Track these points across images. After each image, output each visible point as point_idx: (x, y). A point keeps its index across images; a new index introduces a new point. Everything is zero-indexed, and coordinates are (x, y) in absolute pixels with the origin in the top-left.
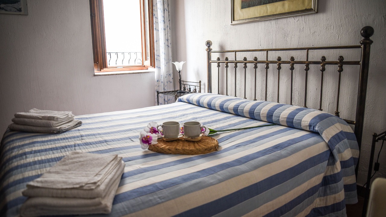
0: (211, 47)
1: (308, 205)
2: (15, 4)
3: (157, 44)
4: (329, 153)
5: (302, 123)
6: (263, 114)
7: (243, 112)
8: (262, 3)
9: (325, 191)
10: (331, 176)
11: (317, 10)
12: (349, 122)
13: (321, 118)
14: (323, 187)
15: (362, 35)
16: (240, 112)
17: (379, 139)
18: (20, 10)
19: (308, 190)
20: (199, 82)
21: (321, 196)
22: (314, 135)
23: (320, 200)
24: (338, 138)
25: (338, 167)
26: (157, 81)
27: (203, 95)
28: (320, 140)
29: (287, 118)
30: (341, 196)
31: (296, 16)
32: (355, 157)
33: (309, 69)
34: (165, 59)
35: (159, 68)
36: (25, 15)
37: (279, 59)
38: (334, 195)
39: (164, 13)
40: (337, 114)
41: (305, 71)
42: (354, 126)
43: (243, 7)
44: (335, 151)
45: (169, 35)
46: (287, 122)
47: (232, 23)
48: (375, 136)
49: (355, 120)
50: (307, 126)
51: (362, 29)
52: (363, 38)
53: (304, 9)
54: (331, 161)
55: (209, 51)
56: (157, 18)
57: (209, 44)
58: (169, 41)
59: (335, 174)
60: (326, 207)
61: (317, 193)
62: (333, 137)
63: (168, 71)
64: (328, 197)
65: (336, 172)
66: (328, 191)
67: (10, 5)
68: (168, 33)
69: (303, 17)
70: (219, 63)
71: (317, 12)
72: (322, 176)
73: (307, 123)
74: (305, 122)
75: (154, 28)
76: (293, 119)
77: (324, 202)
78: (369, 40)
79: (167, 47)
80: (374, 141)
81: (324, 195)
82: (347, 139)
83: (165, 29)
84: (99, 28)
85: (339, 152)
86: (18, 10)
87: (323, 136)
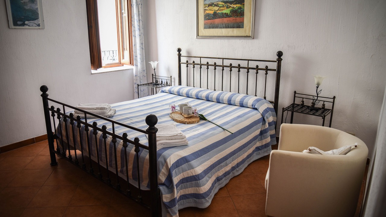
0: (181, 53)
1: (254, 145)
2: (35, 21)
3: (135, 47)
4: (263, 119)
5: (248, 104)
6: (225, 100)
7: (212, 99)
8: (219, 27)
9: (261, 138)
10: (264, 130)
11: (253, 37)
12: (271, 102)
13: (258, 101)
14: (260, 136)
15: (278, 55)
16: (210, 99)
17: (285, 110)
18: (39, 25)
19: (254, 137)
20: (170, 77)
21: (259, 141)
22: (254, 110)
23: (259, 143)
24: (266, 111)
25: (267, 125)
26: (136, 76)
27: (181, 88)
28: (258, 112)
29: (240, 101)
30: (269, 140)
31: (241, 39)
32: (274, 121)
33: (249, 72)
34: (140, 59)
35: (137, 66)
36: (43, 29)
37: (231, 64)
38: (265, 139)
39: (139, 23)
40: (265, 98)
41: (247, 73)
42: (274, 104)
43: (205, 28)
44: (265, 118)
45: (143, 39)
46: (240, 104)
47: (197, 37)
48: (283, 109)
49: (274, 101)
50: (251, 106)
51: (277, 52)
52: (278, 57)
53: (246, 35)
54: (264, 123)
55: (180, 55)
56: (134, 27)
57: (179, 50)
58: (143, 45)
59: (266, 129)
60: (262, 146)
61: (258, 139)
62: (264, 111)
63: (142, 68)
64: (263, 140)
65: (266, 128)
66: (263, 138)
67: (32, 21)
68: (142, 39)
69: (245, 40)
70: (188, 64)
71: (253, 39)
72: (259, 130)
73: (251, 104)
74: (250, 103)
75: (133, 35)
76: (243, 102)
77: (261, 143)
78: (281, 58)
79: (141, 49)
80: (283, 111)
81: (261, 140)
82: (271, 111)
83: (140, 35)
84: (96, 38)
85: (267, 118)
86: (37, 25)
87: (259, 110)
